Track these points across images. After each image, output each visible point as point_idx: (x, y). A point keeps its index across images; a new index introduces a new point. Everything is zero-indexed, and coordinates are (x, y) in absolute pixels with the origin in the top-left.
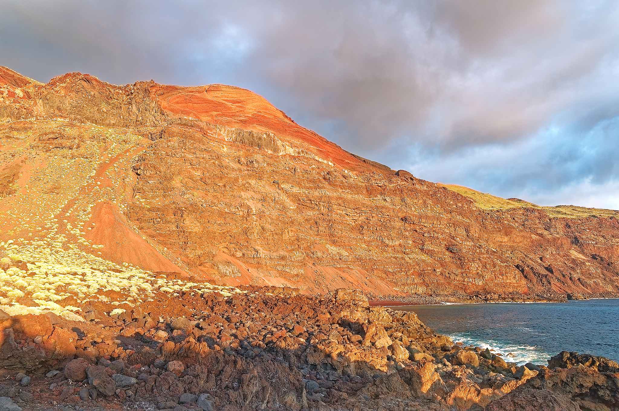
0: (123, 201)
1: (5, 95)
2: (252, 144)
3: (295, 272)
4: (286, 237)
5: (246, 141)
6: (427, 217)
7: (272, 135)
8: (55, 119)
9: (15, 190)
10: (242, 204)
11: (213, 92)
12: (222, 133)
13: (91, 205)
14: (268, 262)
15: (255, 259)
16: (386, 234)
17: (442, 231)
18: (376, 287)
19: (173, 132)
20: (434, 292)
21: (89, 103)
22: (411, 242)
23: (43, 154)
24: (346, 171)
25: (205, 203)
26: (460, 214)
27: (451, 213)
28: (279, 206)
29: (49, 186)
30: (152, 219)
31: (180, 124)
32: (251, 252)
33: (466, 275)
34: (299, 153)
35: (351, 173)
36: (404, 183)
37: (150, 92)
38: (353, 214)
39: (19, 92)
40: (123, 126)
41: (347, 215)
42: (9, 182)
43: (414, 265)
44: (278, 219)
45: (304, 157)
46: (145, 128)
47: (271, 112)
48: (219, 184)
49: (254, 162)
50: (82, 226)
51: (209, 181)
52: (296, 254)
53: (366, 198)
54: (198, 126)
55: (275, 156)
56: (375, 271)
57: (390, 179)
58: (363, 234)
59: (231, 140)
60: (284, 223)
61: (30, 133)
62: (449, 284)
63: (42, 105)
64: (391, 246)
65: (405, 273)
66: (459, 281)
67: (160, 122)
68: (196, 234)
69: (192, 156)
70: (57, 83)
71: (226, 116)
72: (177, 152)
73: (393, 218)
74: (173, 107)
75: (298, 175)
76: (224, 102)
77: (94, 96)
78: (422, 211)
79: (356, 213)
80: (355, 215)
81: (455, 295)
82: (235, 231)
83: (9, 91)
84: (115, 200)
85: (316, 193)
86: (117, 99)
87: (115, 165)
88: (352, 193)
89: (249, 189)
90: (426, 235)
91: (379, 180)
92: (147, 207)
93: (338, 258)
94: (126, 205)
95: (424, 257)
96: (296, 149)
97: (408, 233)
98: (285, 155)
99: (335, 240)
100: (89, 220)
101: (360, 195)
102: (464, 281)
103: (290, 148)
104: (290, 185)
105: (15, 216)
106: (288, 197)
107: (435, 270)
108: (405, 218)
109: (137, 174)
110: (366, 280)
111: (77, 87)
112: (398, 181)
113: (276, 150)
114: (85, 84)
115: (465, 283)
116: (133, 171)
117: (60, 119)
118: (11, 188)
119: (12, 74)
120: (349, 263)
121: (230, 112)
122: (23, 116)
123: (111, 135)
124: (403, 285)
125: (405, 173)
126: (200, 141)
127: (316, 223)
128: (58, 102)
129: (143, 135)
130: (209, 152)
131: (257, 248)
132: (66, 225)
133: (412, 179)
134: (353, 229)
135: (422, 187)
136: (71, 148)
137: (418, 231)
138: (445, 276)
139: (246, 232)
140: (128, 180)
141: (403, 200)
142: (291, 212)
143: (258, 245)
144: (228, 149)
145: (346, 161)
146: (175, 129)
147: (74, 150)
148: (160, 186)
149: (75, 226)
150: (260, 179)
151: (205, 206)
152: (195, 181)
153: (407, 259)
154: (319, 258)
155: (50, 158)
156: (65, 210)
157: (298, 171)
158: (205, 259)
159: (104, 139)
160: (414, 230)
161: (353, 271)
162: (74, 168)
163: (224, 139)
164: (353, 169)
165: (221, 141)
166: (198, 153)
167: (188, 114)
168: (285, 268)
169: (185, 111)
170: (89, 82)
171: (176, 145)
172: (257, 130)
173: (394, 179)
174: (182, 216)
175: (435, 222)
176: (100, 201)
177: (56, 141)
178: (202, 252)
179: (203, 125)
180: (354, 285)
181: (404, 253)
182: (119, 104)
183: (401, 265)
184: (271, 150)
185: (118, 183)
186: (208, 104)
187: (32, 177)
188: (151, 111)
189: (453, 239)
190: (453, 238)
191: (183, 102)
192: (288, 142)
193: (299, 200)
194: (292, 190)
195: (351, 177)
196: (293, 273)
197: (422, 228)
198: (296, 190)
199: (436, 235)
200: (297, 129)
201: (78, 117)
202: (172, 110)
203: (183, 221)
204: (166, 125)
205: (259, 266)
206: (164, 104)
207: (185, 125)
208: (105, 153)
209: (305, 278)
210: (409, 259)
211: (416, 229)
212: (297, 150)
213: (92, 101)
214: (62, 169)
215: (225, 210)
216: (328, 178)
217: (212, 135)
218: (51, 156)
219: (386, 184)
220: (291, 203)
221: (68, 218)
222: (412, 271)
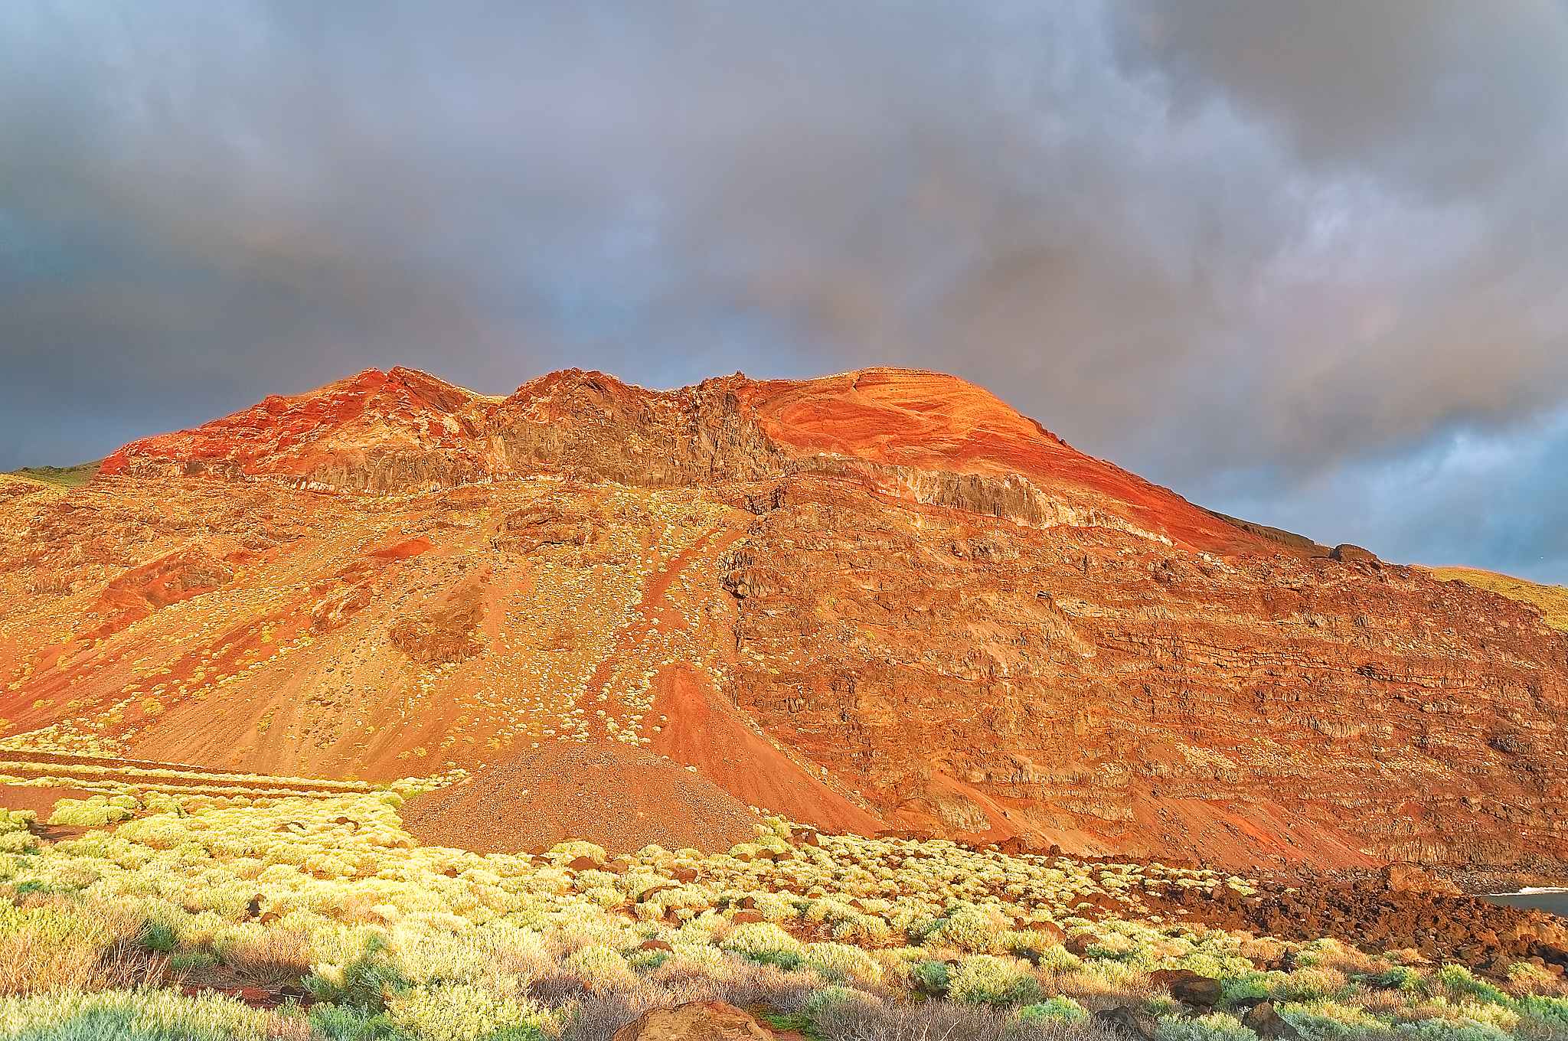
0: (717, 661)
1: (423, 431)
2: (980, 507)
3: (1112, 814)
4: (1081, 728)
5: (966, 499)
6: (1426, 662)
7: (1023, 480)
8: (532, 478)
9: (481, 646)
10: (977, 654)
11: (870, 387)
12: (909, 484)
13: (648, 674)
14: (1048, 793)
15: (1018, 787)
16: (1323, 711)
17: (1471, 696)
18: (1319, 848)
19: (805, 491)
20: (1470, 859)
21: (603, 436)
22: (1389, 729)
23: (522, 561)
24: (1207, 558)
25: (892, 656)
26: (1507, 648)
27: (1483, 646)
28: (1059, 655)
29: (549, 632)
30: (785, 701)
31: (816, 471)
32: (1007, 769)
33: (1555, 812)
34: (1089, 520)
35: (1218, 562)
36: (1355, 578)
37: (738, 401)
38: (1235, 664)
39: (450, 422)
40: (681, 483)
41: (1221, 666)
42: (468, 628)
43: (1407, 790)
44: (1059, 684)
45: (1102, 530)
46: (733, 486)
47: (1009, 425)
48: (920, 609)
49: (992, 551)
50: (639, 722)
51: (895, 603)
52: (1108, 769)
53: (1263, 622)
54: (857, 473)
55: (1033, 530)
56: (1308, 808)
57: (1320, 570)
58: (1264, 713)
59: (930, 501)
60: (1074, 693)
61: (485, 513)
62: (1510, 837)
63: (503, 448)
64: (1339, 742)
65: (1386, 809)
66: (1535, 827)
67: (767, 469)
68: (886, 730)
69: (852, 546)
70: (532, 398)
71: (911, 443)
72: (818, 539)
73: (1338, 668)
74: (794, 432)
75: (1095, 575)
76: (899, 409)
77: (612, 419)
78: (1412, 646)
79: (1242, 659)
80: (1240, 664)
81: (1530, 867)
82: (964, 720)
83: (430, 423)
84: (699, 658)
85: (1142, 617)
86: (663, 423)
87: (683, 577)
88: (1229, 610)
89: (985, 615)
90: (1428, 708)
91: (1291, 575)
92: (773, 672)
93: (1211, 776)
94: (724, 669)
95: (1431, 766)
96: (1081, 511)
97: (1379, 705)
98: (1057, 528)
99: (1198, 732)
100: (651, 709)
101: (1249, 614)
102: (1551, 829)
103: (1067, 509)
104: (1078, 601)
105: (493, 705)
106: (1075, 628)
107: (1465, 800)
108: (1368, 667)
109: (736, 594)
110: (1288, 831)
111: (575, 402)
112: (1341, 575)
113: (1035, 516)
114: (592, 394)
115: (1555, 834)
116: (724, 588)
117: (542, 477)
118: (472, 640)
119: (435, 384)
120: (1239, 788)
121: (918, 432)
122: (468, 476)
123: (658, 507)
124: (1384, 840)
125: (1355, 551)
126: (865, 508)
127: (1147, 691)
128: (535, 438)
129: (730, 503)
130: (887, 533)
131: (1020, 758)
132: (604, 724)
133: (1376, 567)
134: (1236, 701)
135: (1403, 585)
136: (578, 542)
137: (1406, 698)
138: (1495, 815)
139: (989, 720)
140: (716, 610)
141: (1358, 621)
142: (1089, 666)
143: (1020, 753)
144: (926, 520)
145: (1202, 530)
146: (808, 484)
147: (587, 547)
148: (793, 621)
149: (624, 725)
150: (1009, 590)
151: (895, 663)
152: (865, 605)
153: (1387, 773)
154: (1163, 777)
155: (537, 567)
156: (595, 685)
157: (1094, 564)
158: (908, 792)
159: (644, 517)
160: (1396, 697)
161: (1253, 809)
162: (594, 589)
163: (916, 498)
164: (1220, 551)
165: (908, 504)
166: (864, 536)
167: (826, 444)
168: (1088, 807)
169: (820, 438)
170: (599, 389)
171: (814, 521)
172: (986, 470)
173: (1329, 570)
174: (851, 691)
175: (1450, 674)
176: (665, 663)
177: (544, 529)
178: (902, 774)
179: (866, 469)
180: (1260, 844)
181: (1377, 757)
182: (669, 433)
183: (1373, 790)
184: (1024, 517)
185: (698, 618)
186: (868, 418)
187: (508, 613)
188: (744, 444)
189: (1504, 716)
190: (1504, 713)
191: (812, 419)
192: (1062, 494)
193: (1101, 635)
194: (1084, 611)
195: (1221, 572)
196: (1108, 818)
197: (1417, 692)
198: (1091, 611)
199: (1456, 707)
200: (1075, 460)
201: (584, 469)
202: (792, 440)
203: (856, 702)
204: (784, 475)
205: (1026, 802)
206: (772, 426)
207: (827, 472)
208: (652, 549)
209: (1137, 829)
210: (1390, 772)
211: (1399, 695)
212: (1085, 513)
213: (610, 432)
214: (569, 592)
215: (936, 671)
216: (1164, 576)
217: (889, 490)
218: (539, 564)
219: (1311, 583)
220: (1085, 645)
221: (607, 706)
222: (1402, 805)
